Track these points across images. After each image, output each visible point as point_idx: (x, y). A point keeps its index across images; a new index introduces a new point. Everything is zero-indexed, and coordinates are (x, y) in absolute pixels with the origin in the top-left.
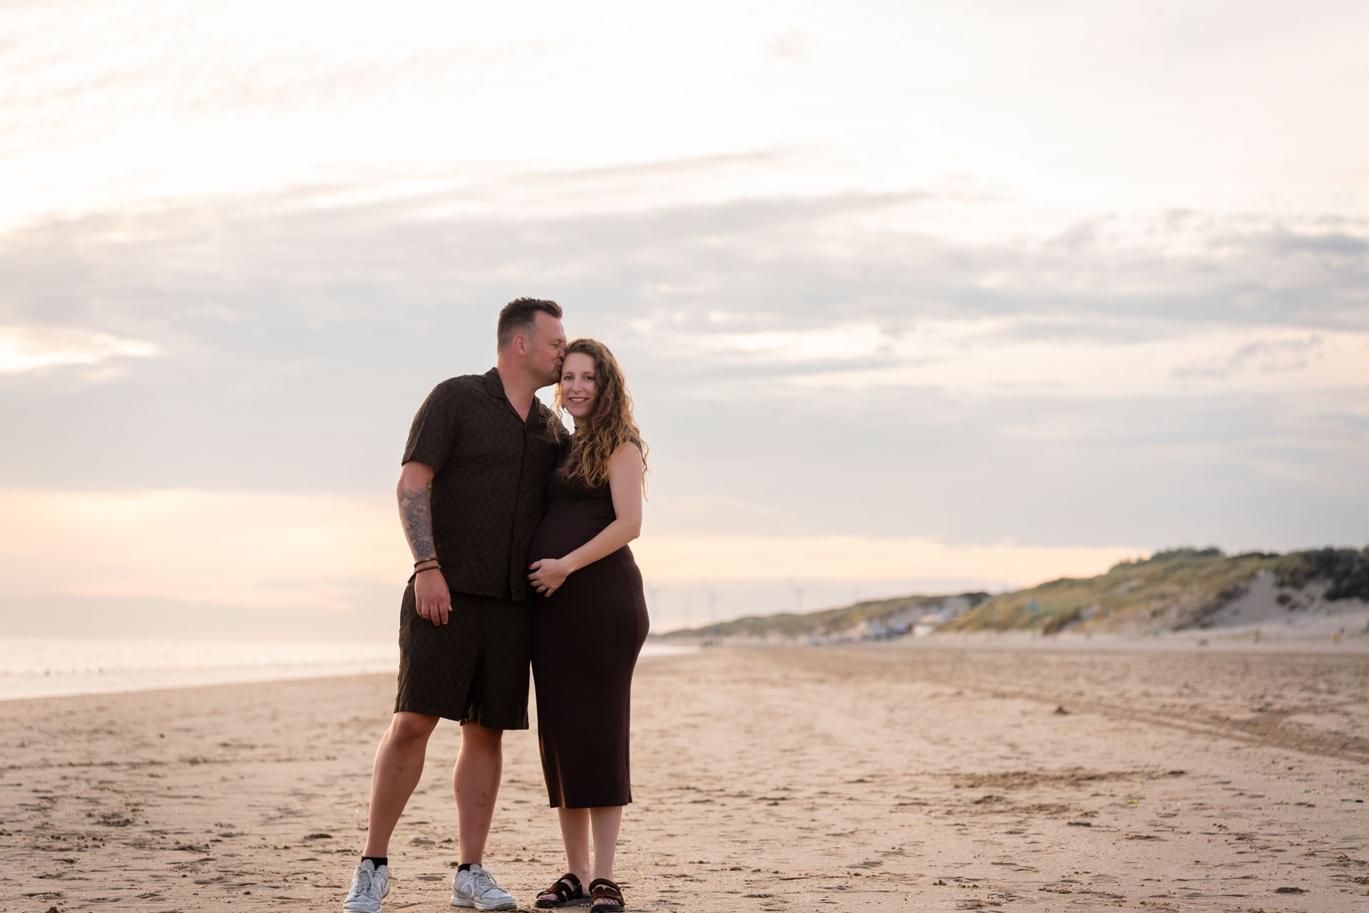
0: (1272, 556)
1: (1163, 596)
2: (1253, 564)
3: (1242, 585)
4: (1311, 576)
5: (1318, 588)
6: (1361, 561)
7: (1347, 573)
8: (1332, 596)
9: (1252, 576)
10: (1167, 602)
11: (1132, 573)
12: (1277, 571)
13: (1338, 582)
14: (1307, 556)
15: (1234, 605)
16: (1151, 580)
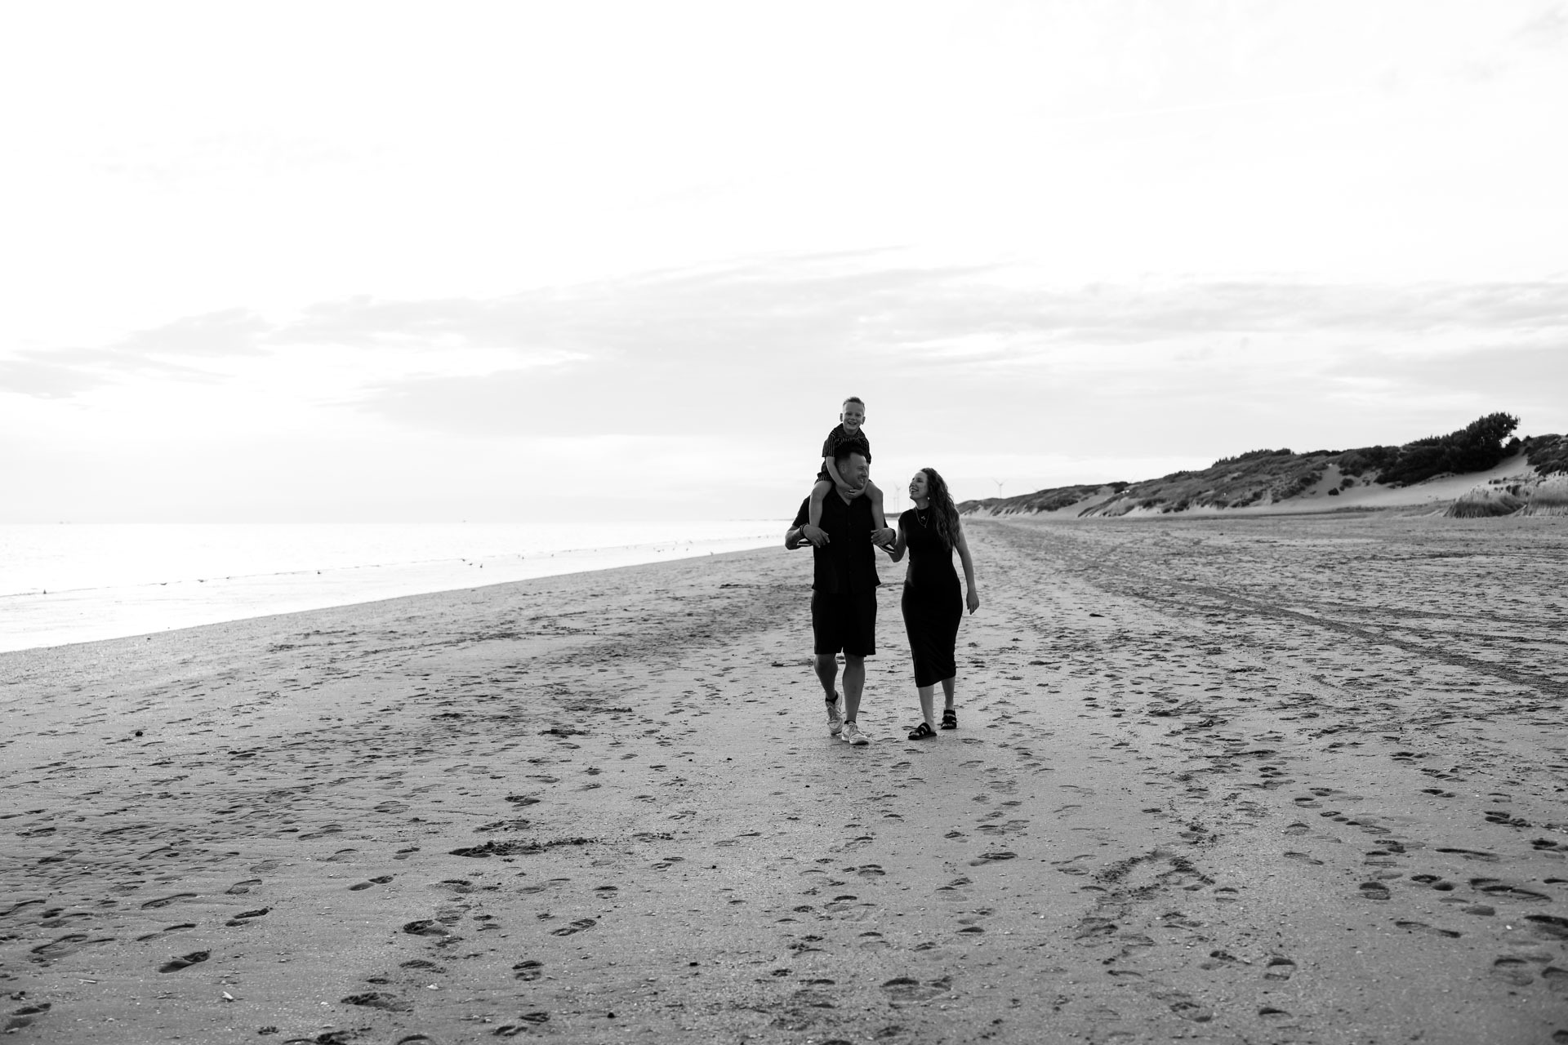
0: (1335, 453)
1: (1261, 483)
2: (1323, 459)
3: (1317, 473)
4: (1366, 466)
5: (1371, 475)
6: (1402, 455)
7: (1392, 464)
8: (1381, 481)
9: (1324, 467)
10: (1264, 486)
11: (1232, 467)
12: (1341, 464)
13: (1386, 470)
14: (1363, 452)
15: (1313, 488)
16: (1247, 472)
